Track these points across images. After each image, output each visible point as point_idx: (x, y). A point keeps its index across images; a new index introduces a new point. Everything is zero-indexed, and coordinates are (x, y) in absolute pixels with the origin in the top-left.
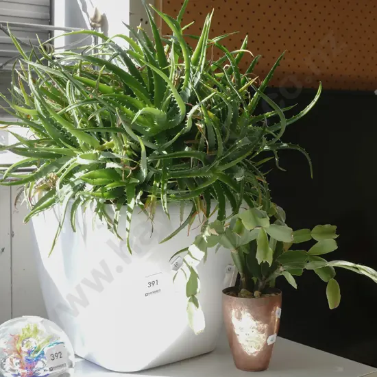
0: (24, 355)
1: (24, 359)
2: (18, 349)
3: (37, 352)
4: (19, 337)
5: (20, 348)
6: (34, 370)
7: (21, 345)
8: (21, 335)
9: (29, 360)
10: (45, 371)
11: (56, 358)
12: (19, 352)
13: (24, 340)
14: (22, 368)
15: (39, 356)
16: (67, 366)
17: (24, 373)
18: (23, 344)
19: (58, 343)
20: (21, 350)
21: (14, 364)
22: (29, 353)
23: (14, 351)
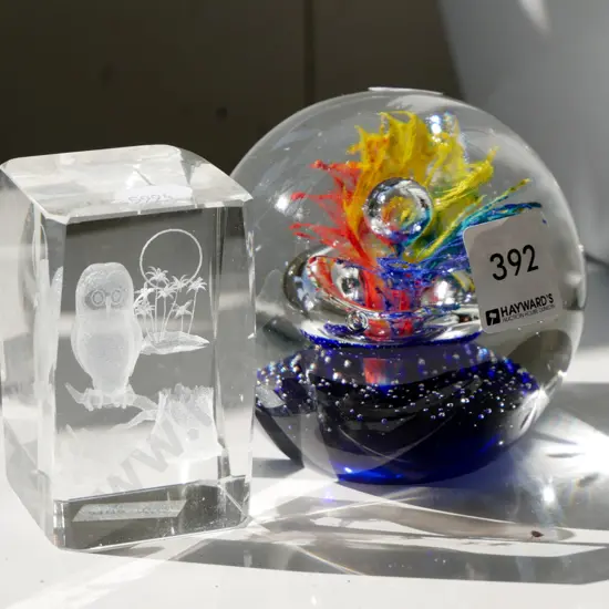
0: (380, 252)
1: (377, 266)
2: (353, 225)
3: (428, 239)
4: (354, 174)
5: (362, 223)
6: (420, 313)
7: (365, 209)
8: (364, 165)
9: (399, 274)
10: (462, 318)
11: (511, 270)
12: (358, 237)
13: (378, 189)
14: (368, 303)
15: (438, 259)
16: (558, 302)
17: (374, 325)
18: (373, 205)
19: (517, 208)
20: (365, 230)
21: (339, 284)
22: (398, 241)
23: (338, 233)
